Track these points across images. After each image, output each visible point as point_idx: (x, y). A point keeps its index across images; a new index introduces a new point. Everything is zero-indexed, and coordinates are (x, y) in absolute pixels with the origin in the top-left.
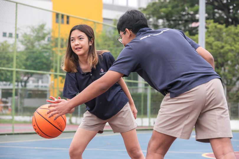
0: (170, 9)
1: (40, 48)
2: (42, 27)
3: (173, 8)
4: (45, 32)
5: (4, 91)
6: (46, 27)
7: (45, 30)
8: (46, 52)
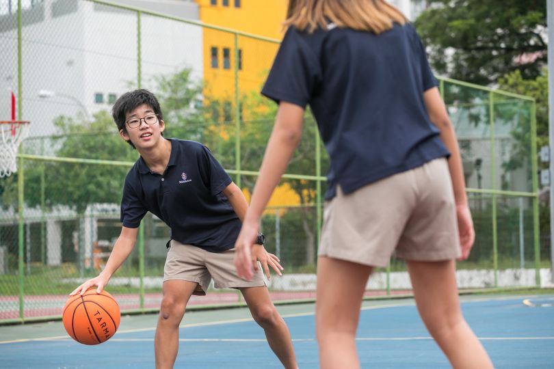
0: (472, 21)
1: (181, 124)
2: (183, 77)
3: (479, 18)
4: (191, 87)
5: (102, 225)
6: (192, 77)
7: (191, 82)
8: (194, 132)
